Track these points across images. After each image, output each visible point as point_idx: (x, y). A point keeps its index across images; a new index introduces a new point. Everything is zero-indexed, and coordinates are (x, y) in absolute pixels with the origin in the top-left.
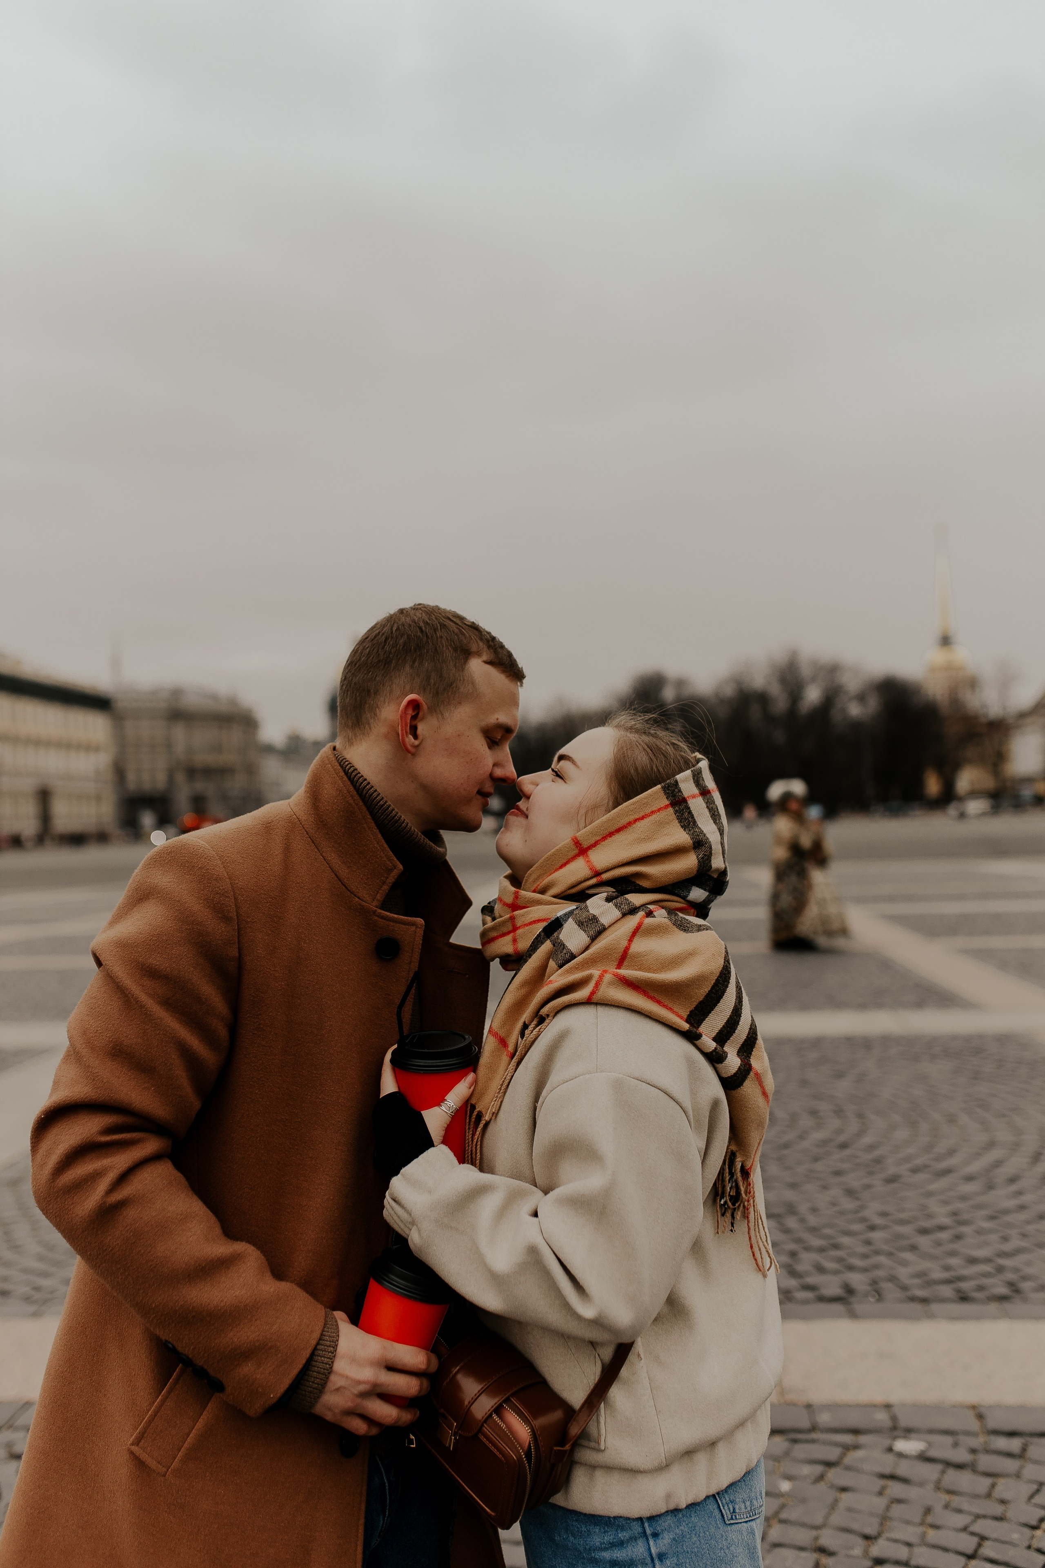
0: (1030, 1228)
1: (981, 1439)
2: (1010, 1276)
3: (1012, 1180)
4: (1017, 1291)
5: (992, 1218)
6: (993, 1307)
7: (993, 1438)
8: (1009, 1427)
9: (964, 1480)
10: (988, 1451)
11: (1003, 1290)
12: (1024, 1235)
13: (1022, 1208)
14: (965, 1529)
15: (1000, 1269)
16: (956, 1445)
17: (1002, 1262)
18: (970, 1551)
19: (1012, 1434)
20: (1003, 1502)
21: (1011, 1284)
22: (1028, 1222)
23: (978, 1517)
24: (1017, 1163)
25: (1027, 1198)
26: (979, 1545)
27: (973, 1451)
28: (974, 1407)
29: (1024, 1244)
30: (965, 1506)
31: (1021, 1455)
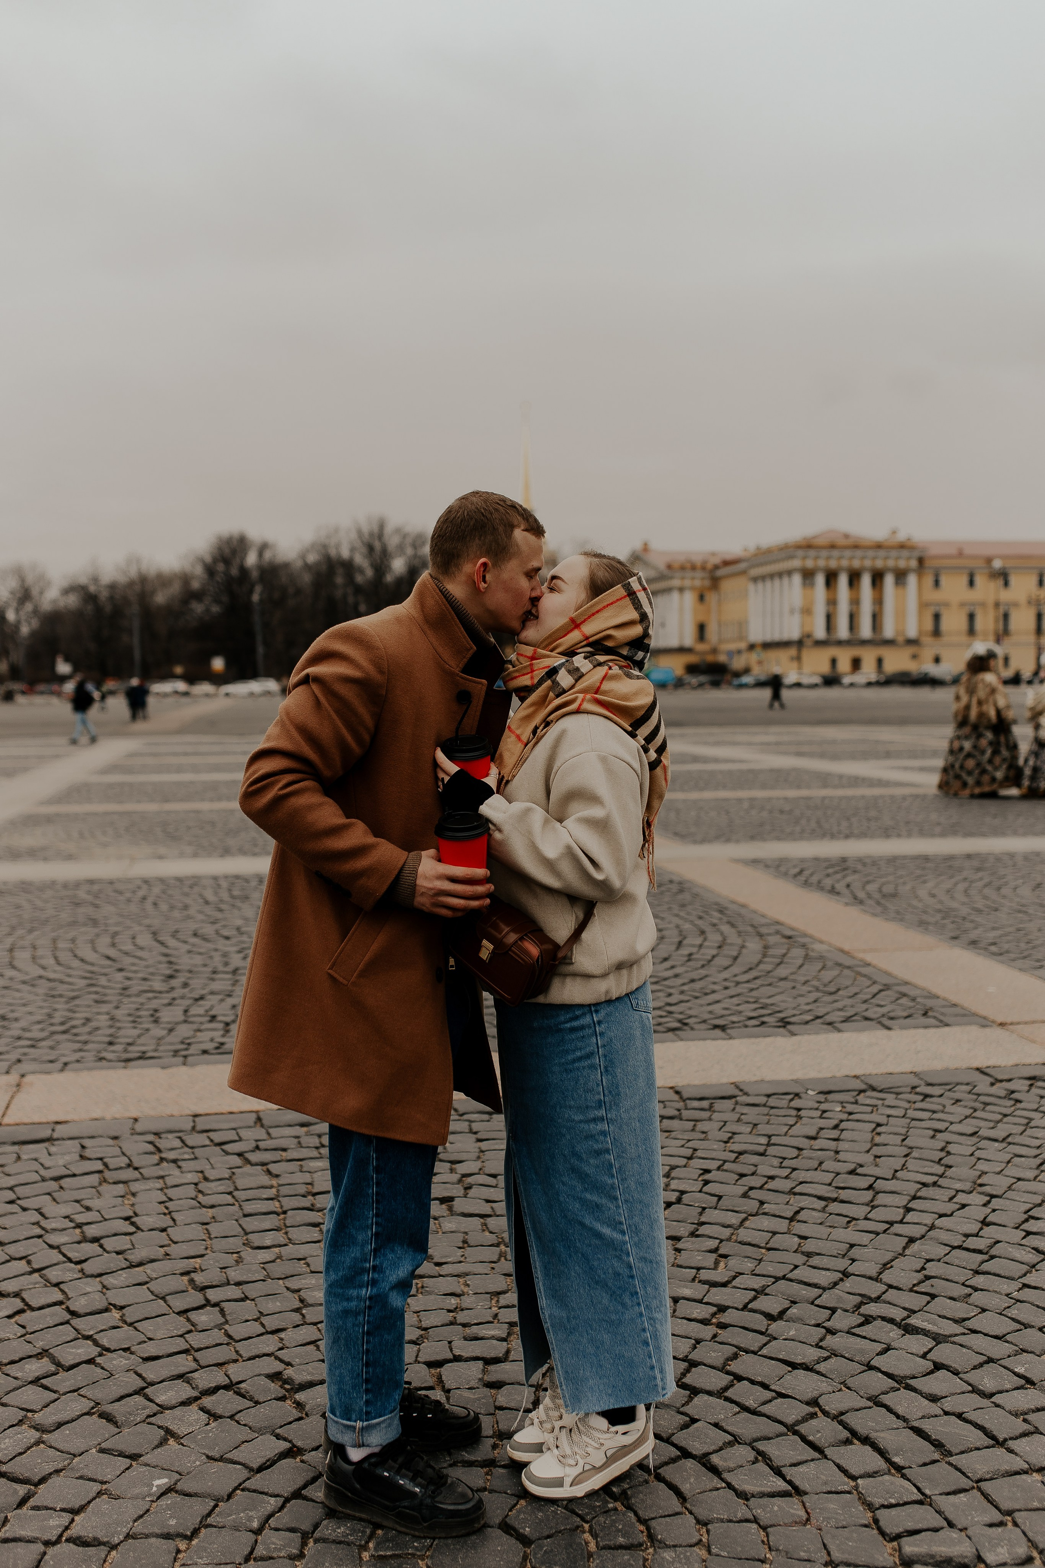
0: (685, 988)
1: (682, 1104)
2: (681, 1017)
3: (666, 959)
4: (686, 1024)
5: (656, 983)
6: (670, 1034)
7: (688, 1101)
8: (699, 1096)
9: (675, 1124)
10: (686, 1109)
11: (677, 1025)
12: (682, 992)
13: (676, 976)
14: (683, 1146)
15: (671, 1013)
16: (665, 1107)
17: (668, 1008)
18: (689, 1156)
19: (702, 1099)
20: (703, 1132)
21: (680, 1021)
22: (684, 984)
23: (689, 1141)
24: (665, 949)
25: (677, 970)
26: (693, 1154)
27: (679, 1110)
28: (671, 1088)
29: (683, 997)
30: (680, 1136)
31: (710, 1108)
